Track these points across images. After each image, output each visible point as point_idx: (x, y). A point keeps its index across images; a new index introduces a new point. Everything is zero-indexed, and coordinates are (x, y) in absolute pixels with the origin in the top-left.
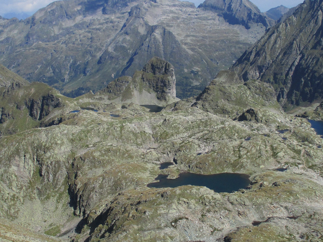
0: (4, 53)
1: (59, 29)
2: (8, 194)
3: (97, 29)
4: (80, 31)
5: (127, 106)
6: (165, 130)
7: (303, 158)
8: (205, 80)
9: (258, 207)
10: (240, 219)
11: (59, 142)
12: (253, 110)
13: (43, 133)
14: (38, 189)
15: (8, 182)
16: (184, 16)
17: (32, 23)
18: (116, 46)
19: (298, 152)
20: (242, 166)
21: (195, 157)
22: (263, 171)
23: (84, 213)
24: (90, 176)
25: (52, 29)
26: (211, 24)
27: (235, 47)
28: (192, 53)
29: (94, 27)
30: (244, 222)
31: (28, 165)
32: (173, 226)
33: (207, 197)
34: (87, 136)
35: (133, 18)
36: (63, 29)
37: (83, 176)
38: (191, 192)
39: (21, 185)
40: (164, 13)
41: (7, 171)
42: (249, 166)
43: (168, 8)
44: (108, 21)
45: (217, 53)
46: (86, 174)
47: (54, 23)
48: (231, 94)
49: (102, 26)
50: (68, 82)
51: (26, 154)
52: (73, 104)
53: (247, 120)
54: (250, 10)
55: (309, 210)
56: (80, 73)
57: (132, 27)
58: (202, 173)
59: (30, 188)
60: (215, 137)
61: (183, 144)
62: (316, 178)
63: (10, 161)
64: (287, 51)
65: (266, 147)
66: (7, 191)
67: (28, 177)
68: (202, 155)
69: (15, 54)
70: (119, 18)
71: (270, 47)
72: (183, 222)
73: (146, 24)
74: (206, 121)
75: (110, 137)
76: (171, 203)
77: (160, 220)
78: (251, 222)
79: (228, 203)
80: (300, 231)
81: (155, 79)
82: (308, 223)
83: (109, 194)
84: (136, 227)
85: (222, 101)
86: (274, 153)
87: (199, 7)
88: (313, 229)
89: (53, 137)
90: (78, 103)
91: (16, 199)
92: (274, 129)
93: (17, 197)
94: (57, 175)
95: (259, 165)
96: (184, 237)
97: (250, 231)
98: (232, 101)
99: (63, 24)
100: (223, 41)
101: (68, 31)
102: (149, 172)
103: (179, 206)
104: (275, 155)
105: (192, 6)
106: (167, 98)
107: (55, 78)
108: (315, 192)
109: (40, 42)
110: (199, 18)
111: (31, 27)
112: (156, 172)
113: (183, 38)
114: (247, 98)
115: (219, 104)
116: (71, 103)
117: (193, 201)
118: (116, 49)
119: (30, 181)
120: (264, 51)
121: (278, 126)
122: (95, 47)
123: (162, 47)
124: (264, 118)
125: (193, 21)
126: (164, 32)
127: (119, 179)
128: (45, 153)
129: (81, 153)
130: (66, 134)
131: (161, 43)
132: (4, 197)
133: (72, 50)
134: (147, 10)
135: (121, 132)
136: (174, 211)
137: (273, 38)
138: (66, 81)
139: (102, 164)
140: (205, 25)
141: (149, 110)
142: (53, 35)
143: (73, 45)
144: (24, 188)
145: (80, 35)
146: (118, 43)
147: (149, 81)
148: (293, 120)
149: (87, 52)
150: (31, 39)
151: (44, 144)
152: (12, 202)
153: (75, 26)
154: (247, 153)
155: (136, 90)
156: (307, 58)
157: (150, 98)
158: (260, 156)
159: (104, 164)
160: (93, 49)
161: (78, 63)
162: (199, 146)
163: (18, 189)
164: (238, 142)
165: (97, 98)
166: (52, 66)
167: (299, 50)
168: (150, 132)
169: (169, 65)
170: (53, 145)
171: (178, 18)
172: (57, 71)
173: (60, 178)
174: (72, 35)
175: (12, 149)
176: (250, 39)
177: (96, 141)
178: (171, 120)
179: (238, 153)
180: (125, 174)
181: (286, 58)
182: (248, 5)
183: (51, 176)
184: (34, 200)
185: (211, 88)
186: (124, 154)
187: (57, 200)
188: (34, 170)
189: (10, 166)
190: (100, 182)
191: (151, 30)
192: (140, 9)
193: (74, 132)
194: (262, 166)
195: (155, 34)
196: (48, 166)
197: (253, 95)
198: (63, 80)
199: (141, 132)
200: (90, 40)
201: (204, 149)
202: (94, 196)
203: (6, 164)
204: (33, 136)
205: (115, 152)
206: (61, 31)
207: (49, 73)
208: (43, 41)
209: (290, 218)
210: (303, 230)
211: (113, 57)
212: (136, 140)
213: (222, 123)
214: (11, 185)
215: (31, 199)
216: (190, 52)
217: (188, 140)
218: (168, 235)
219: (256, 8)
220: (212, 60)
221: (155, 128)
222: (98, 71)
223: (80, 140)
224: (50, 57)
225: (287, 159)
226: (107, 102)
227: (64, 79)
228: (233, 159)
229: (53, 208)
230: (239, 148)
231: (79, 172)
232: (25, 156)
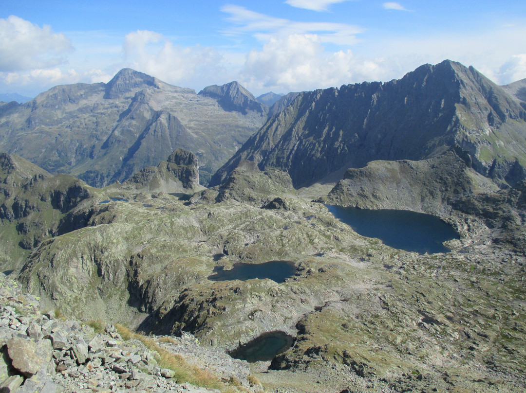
0: (3, 137)
1: (63, 113)
2: (70, 296)
3: (102, 114)
4: (84, 115)
5: (156, 195)
6: (211, 223)
7: (333, 243)
8: (210, 162)
9: (316, 293)
10: (304, 306)
11: (115, 241)
12: (280, 199)
13: (97, 233)
14: (99, 289)
15: (68, 284)
16: (186, 102)
17: (33, 107)
18: (123, 130)
19: (328, 237)
20: (286, 254)
21: (244, 248)
22: (305, 257)
23: (151, 309)
24: (150, 272)
25: (55, 113)
26: (211, 109)
27: (235, 130)
28: (196, 136)
29: (99, 111)
30: (307, 309)
31: (86, 266)
32: (251, 319)
33: (274, 289)
34: (140, 234)
35: (138, 103)
36: (66, 113)
37: (143, 273)
38: (260, 286)
39: (82, 286)
40: (167, 98)
41: (67, 273)
42: (292, 253)
43: (171, 94)
44: (113, 106)
45: (219, 136)
46: (146, 271)
47: (57, 107)
48: (255, 182)
49: (106, 111)
50: (75, 166)
51: (83, 255)
52: (101, 195)
53: (276, 208)
54: (246, 97)
55: (356, 292)
56: (87, 156)
57: (138, 112)
58: (253, 263)
59: (91, 289)
60: (257, 227)
61: (230, 236)
62: (348, 260)
63: (68, 263)
64: (287, 136)
65: (303, 235)
66: (69, 293)
67: (87, 278)
68: (250, 245)
69: (16, 138)
70: (122, 103)
71: (272, 134)
72: (258, 314)
73: (151, 109)
74: (246, 212)
75: (162, 233)
76: (245, 298)
77: (239, 315)
78: (313, 308)
79: (292, 293)
80: (354, 312)
81: (180, 169)
82: (358, 304)
83: (172, 289)
84: (219, 323)
85: (247, 190)
86: (311, 240)
87: (200, 93)
88: (363, 309)
89: (109, 237)
90: (106, 193)
91: (78, 301)
92: (301, 216)
93: (80, 298)
94: (117, 274)
95: (300, 252)
96: (262, 328)
97: (317, 317)
98: (257, 189)
99: (66, 108)
100: (223, 125)
101: (71, 115)
102: (205, 265)
103: (253, 299)
104: (312, 242)
105: (193, 92)
106: (193, 186)
107: (61, 161)
108: (355, 275)
109: (43, 126)
110: (200, 104)
111: (32, 111)
112: (211, 264)
113: (186, 123)
114: (269, 186)
115: (245, 193)
116: (100, 193)
117: (263, 294)
118: (122, 133)
119: (90, 281)
120: (267, 137)
121: (304, 213)
122: (101, 130)
123: (167, 132)
124: (291, 206)
125: (195, 106)
126: (170, 116)
127: (181, 274)
128: (102, 253)
129: (138, 250)
130: (120, 233)
131: (167, 128)
132: (66, 299)
133: (78, 134)
134: (151, 95)
135: (172, 228)
136: (250, 305)
137: (275, 125)
138: (73, 164)
139: (159, 260)
140: (206, 110)
141: (177, 198)
142: (56, 119)
143: (79, 129)
144: (85, 289)
145: (85, 119)
146: (124, 127)
147: (174, 170)
148: (313, 206)
149: (92, 136)
150: (33, 123)
151: (100, 244)
152: (76, 304)
153: (78, 110)
154: (289, 241)
155: (163, 179)
156: (305, 144)
157: (177, 186)
158: (300, 244)
159: (161, 259)
160: (99, 133)
161: (85, 147)
162: (245, 237)
163: (80, 290)
164: (278, 232)
165: (125, 187)
166: (57, 150)
167: (298, 137)
168: (198, 226)
169: (193, 156)
170: (110, 245)
171: (181, 104)
172: (63, 154)
173: (120, 276)
174: (76, 119)
175: (69, 251)
176: (248, 123)
177: (150, 238)
178: (216, 213)
179: (281, 241)
180: (185, 269)
181: (286, 143)
182: (244, 93)
183: (111, 275)
184: (97, 300)
185: (236, 178)
186: (178, 249)
187: (120, 298)
188: (92, 271)
189: (69, 268)
190: (163, 278)
191: (157, 115)
192: (144, 95)
193: (127, 230)
194: (303, 253)
195: (160, 119)
196: (107, 265)
197: (274, 183)
198: (70, 164)
199: (190, 226)
200: (96, 124)
201: (250, 240)
202: (159, 292)
203: (65, 267)
204: (88, 236)
205: (170, 247)
206: (64, 115)
207: (55, 157)
208: (47, 125)
209: (343, 301)
210: (356, 311)
211: (120, 141)
212: (187, 234)
213: (260, 214)
214: (72, 287)
215: (94, 299)
216: (195, 136)
217: (234, 232)
218: (249, 328)
219: (252, 95)
220: (215, 143)
221: (202, 222)
222: (105, 154)
223: (134, 238)
224: (54, 141)
225: (322, 244)
226: (135, 192)
227: (71, 162)
228: (277, 248)
229: (116, 306)
230: (281, 238)
231: (139, 270)
232: (82, 257)
